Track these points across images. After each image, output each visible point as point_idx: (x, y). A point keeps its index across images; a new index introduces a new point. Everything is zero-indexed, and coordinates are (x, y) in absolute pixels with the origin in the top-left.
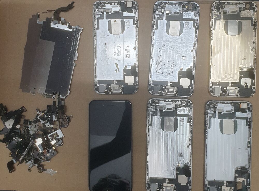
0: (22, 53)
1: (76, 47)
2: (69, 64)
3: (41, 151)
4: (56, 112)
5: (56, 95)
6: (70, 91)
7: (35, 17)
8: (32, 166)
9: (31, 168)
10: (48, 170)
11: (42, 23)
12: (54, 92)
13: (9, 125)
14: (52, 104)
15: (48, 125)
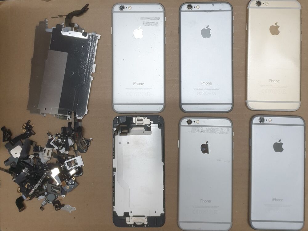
0: (28, 66)
1: (93, 57)
2: (86, 78)
3: (58, 184)
4: (72, 135)
5: (71, 115)
6: (88, 110)
7: (43, 24)
8: (45, 203)
9: (44, 205)
10: (65, 206)
11: (51, 30)
12: (69, 112)
13: (16, 153)
14: (67, 126)
15: (63, 151)
